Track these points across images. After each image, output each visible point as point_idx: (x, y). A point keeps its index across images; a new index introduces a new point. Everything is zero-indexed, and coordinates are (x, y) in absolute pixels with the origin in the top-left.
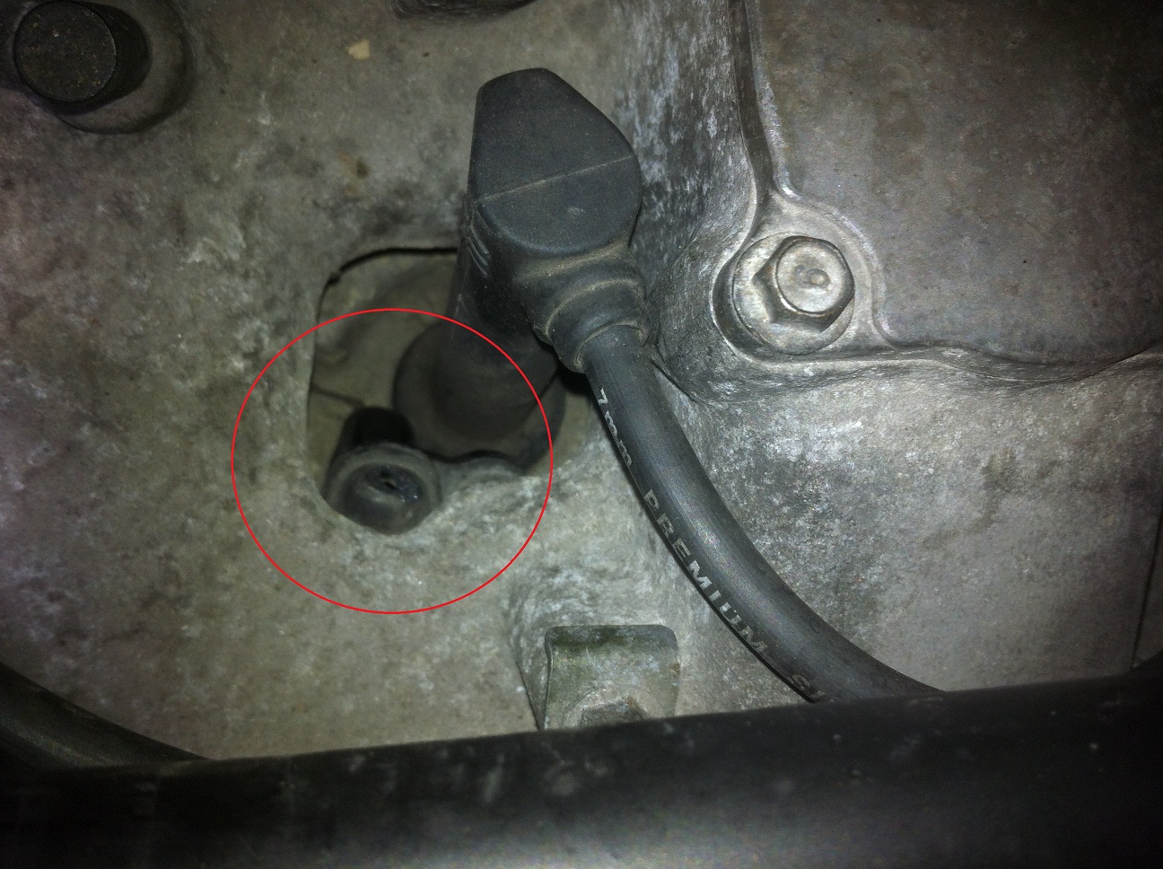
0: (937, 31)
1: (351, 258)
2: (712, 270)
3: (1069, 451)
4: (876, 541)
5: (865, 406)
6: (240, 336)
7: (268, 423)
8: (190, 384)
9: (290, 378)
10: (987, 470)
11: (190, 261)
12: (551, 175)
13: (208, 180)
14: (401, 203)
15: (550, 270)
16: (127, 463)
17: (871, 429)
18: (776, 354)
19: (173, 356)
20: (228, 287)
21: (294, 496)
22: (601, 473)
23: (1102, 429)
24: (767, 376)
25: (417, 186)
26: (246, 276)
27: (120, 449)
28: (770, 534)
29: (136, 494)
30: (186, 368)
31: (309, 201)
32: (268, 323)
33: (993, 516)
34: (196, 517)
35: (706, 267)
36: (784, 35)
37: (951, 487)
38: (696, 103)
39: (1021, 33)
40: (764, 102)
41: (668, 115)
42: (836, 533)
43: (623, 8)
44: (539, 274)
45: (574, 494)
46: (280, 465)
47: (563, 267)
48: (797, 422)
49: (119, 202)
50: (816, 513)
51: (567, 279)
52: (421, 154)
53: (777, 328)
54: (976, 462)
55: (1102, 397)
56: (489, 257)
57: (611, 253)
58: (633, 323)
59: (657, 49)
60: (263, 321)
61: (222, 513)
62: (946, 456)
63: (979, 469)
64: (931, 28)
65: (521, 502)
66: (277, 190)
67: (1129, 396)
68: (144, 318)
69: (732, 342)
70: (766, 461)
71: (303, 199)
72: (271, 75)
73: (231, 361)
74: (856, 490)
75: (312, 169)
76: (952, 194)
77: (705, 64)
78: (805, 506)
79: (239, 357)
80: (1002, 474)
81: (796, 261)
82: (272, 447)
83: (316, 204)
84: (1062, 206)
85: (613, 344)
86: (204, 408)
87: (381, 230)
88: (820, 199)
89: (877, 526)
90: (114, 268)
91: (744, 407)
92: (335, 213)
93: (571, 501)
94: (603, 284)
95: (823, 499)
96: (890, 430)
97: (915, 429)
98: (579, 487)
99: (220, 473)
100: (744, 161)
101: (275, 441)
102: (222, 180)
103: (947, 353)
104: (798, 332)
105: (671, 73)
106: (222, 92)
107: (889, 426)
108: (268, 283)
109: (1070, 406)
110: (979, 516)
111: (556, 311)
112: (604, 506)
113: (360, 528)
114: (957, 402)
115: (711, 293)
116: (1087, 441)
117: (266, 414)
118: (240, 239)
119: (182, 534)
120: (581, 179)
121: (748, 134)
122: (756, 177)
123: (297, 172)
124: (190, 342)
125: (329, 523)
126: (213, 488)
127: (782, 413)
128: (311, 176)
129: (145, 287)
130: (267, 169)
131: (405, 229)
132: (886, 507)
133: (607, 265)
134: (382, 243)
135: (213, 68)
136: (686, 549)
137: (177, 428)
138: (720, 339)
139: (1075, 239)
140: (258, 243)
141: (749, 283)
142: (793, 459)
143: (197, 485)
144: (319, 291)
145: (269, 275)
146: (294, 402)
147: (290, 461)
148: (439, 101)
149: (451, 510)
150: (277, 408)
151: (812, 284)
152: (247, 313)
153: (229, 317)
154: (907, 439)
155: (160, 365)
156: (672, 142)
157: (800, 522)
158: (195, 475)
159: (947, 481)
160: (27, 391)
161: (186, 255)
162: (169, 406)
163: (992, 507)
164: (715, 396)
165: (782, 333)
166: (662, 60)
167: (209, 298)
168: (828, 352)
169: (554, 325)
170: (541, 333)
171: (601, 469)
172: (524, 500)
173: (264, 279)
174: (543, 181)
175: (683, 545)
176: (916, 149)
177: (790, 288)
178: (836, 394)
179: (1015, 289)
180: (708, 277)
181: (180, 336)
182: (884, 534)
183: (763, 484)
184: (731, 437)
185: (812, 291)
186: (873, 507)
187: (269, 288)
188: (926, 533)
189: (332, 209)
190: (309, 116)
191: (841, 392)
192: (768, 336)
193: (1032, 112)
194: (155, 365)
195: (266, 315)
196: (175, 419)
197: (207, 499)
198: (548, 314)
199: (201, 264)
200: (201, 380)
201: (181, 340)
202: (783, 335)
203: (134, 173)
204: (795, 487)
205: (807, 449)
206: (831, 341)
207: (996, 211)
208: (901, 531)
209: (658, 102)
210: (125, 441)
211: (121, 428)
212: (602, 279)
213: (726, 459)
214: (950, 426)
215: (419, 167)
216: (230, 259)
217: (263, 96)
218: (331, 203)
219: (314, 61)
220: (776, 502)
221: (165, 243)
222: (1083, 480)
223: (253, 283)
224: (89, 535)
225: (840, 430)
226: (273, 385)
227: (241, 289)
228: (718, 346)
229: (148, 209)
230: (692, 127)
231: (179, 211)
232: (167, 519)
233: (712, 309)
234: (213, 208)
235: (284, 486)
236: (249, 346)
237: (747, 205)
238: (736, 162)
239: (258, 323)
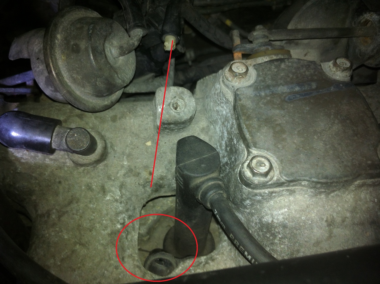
0: (285, 110)
1: (149, 199)
2: (238, 170)
3: (349, 213)
4: (299, 245)
5: (287, 204)
6: (119, 219)
7: (127, 243)
8: (106, 232)
9: (133, 232)
10: (326, 221)
11: (106, 199)
12: (196, 158)
13: (111, 179)
14: (161, 182)
15: (198, 181)
16: (89, 255)
17: (290, 211)
18: (256, 187)
19: (102, 224)
20: (116, 206)
21: (135, 265)
22: (224, 252)
23: (357, 207)
24: (256, 195)
25: (165, 176)
26: (121, 203)
27: (87, 251)
28: (268, 246)
29: (91, 264)
30: (105, 227)
31: (137, 183)
32: (127, 215)
33: (332, 235)
34: (107, 271)
35: (236, 170)
36: (247, 115)
37: (317, 227)
38: (231, 138)
39: (308, 108)
40: (244, 129)
41: (226, 145)
42: (287, 243)
43: (213, 125)
44: (196, 183)
45: (216, 259)
46: (130, 256)
47: (201, 180)
48: (269, 211)
49: (88, 186)
50: (280, 238)
51: (203, 183)
52: (166, 167)
53: (254, 178)
54: (323, 219)
55: (355, 197)
56: (183, 181)
57: (214, 175)
58: (222, 192)
59: (222, 131)
60: (125, 215)
61: (115, 270)
62: (313, 217)
63: (324, 221)
64: (284, 110)
65: (201, 263)
66: (129, 181)
67: (363, 196)
68: (94, 215)
69: (245, 186)
70: (263, 224)
71: (136, 183)
72: (127, 152)
73: (117, 225)
74: (290, 229)
75: (138, 175)
76: (296, 145)
77: (231, 128)
78: (276, 236)
79: (119, 224)
80: (331, 222)
81: (256, 161)
82: (128, 251)
83: (139, 184)
84: (326, 145)
85: (217, 197)
86: (110, 238)
87: (156, 191)
88: (261, 149)
89: (298, 240)
90: (86, 202)
91: (254, 209)
92: (144, 187)
93: (216, 261)
94: (213, 183)
95: (281, 233)
96: (296, 211)
97: (303, 210)
98: (218, 257)
99: (114, 258)
100: (243, 145)
101: (129, 249)
102: (115, 179)
103: (303, 183)
104: (260, 179)
105: (225, 134)
106: (115, 157)
107: (295, 210)
108: (127, 205)
109: (346, 201)
110: (328, 235)
111: (201, 191)
112: (226, 262)
113: (154, 274)
114: (313, 201)
115: (238, 175)
116: (354, 210)
117: (126, 241)
118: (119, 193)
119: (103, 275)
120: (204, 158)
121: (242, 138)
122: (246, 147)
123: (134, 176)
124: (106, 220)
125: (145, 273)
126: (112, 262)
127: (264, 209)
128: (137, 176)
129: (95, 206)
130: (126, 175)
131: (163, 190)
132: (300, 234)
133: (213, 178)
134: (157, 195)
135: (112, 151)
136: (243, 249)
137: (103, 244)
138: (242, 186)
139: (331, 152)
140: (124, 194)
141: (246, 169)
142: (270, 222)
143: (108, 261)
144: (141, 209)
145: (127, 203)
146: (134, 239)
147: (133, 255)
148: (169, 154)
149: (180, 268)
150: (130, 240)
151: (261, 166)
152: (121, 212)
153: (116, 213)
154: (301, 213)
155: (98, 227)
156: (228, 151)
157: (276, 241)
158: (107, 258)
159: (316, 225)
160: (62, 237)
161: (105, 198)
162: (100, 238)
163: (331, 232)
164: (245, 207)
165: (256, 179)
166: (223, 133)
167: (111, 208)
168: (270, 185)
169: (201, 195)
170: (198, 199)
171: (224, 251)
172: (202, 262)
173: (126, 203)
174: (195, 159)
175: (242, 248)
176: (284, 136)
177: (255, 167)
178: (278, 201)
179: (317, 165)
180: (237, 172)
181: (103, 219)
182: (301, 243)
183: (264, 231)
184: (253, 220)
185: (262, 168)
186: (296, 234)
187: (127, 206)
188: (313, 242)
189: (143, 185)
190: (137, 161)
191: (279, 201)
192: (253, 181)
193: (314, 125)
194: (97, 227)
195: (126, 213)
196: (102, 242)
197: (110, 265)
198: (199, 193)
199: (109, 199)
200: (109, 231)
201: (104, 220)
202: (257, 180)
203: (92, 178)
204: (272, 230)
205: (273, 218)
206: (270, 181)
207: (308, 148)
208: (306, 241)
209: (224, 143)
210: (88, 249)
211: (87, 245)
212: (212, 181)
213: (253, 227)
214: (312, 209)
215: (165, 171)
216: (117, 199)
217: (125, 157)
218: (143, 183)
219: (138, 147)
220: (268, 236)
221: (100, 195)
222: (356, 222)
223: (123, 204)
224: (78, 277)
225: (281, 212)
226: (128, 233)
227: (119, 206)
228: (242, 189)
229: (96, 187)
230: (231, 144)
231: (104, 187)
232: (99, 271)
233: (239, 178)
234: (112, 186)
235: (132, 262)
236: (122, 221)
237: (245, 154)
238: (241, 146)
239: (124, 215)
